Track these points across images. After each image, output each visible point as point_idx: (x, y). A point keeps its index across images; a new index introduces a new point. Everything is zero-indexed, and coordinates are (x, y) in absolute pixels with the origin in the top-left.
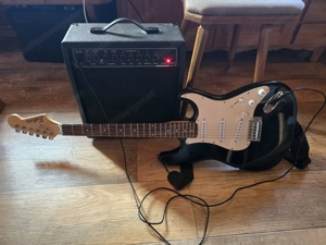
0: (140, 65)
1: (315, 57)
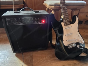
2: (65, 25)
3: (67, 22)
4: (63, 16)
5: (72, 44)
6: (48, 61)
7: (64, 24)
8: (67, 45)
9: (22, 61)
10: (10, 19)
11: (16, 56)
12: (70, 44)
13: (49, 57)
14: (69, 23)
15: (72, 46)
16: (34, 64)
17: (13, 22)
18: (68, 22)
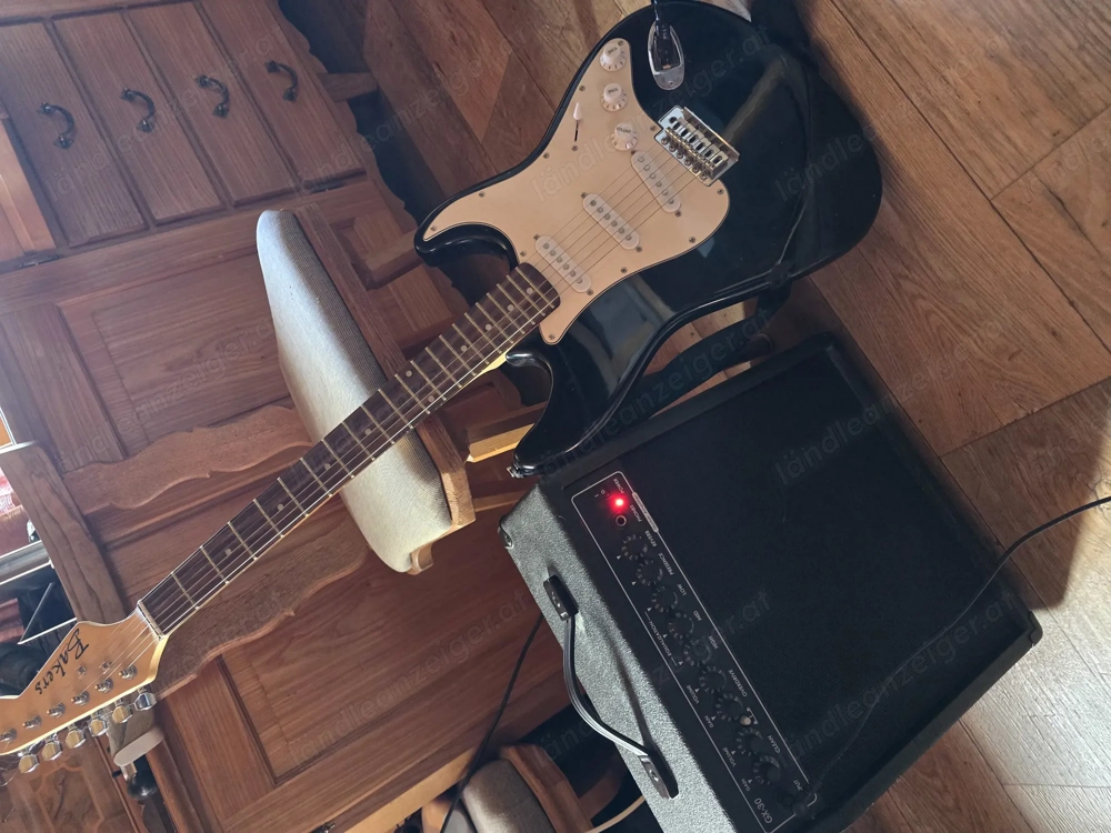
0: (686, 587)
1: (359, 84)
2: (557, 303)
3: (518, 297)
4: (491, 360)
5: (683, 152)
6: (949, 276)
7: (549, 311)
8: (719, 185)
9: (1079, 521)
10: (760, 803)
11: (1054, 595)
12: (698, 167)
13: (907, 286)
14: (518, 279)
15: (701, 138)
16: (1056, 397)
17: (768, 766)
18: (510, 288)
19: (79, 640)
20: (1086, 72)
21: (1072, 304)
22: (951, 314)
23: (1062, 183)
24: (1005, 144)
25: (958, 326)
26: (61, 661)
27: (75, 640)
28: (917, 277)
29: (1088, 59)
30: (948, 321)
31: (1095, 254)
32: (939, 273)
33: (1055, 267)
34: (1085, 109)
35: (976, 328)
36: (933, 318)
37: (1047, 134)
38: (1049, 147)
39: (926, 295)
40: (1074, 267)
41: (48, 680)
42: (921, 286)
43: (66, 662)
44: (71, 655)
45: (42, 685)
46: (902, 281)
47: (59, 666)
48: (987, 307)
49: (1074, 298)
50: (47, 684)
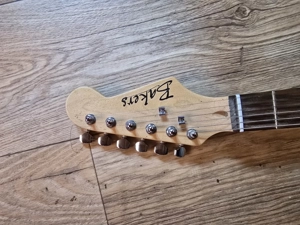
19: (168, 89)
20: (128, 212)
21: (9, 155)
22: (28, 80)
23: (78, 178)
24: (114, 160)
25: (19, 81)
26: (149, 94)
27: (165, 87)
28: (61, 68)
29: (134, 215)
30: (25, 75)
31: (32, 178)
32: (57, 85)
33: (33, 155)
34: (111, 204)
35: (14, 92)
36: (30, 66)
37: (108, 182)
38: (100, 180)
39: (48, 68)
40: (30, 165)
41: (133, 100)
42: (54, 68)
43: (152, 97)
44: (158, 95)
45: (128, 101)
46: (62, 56)
47: (146, 97)
48: (25, 106)
49: (12, 157)
50: (131, 102)
